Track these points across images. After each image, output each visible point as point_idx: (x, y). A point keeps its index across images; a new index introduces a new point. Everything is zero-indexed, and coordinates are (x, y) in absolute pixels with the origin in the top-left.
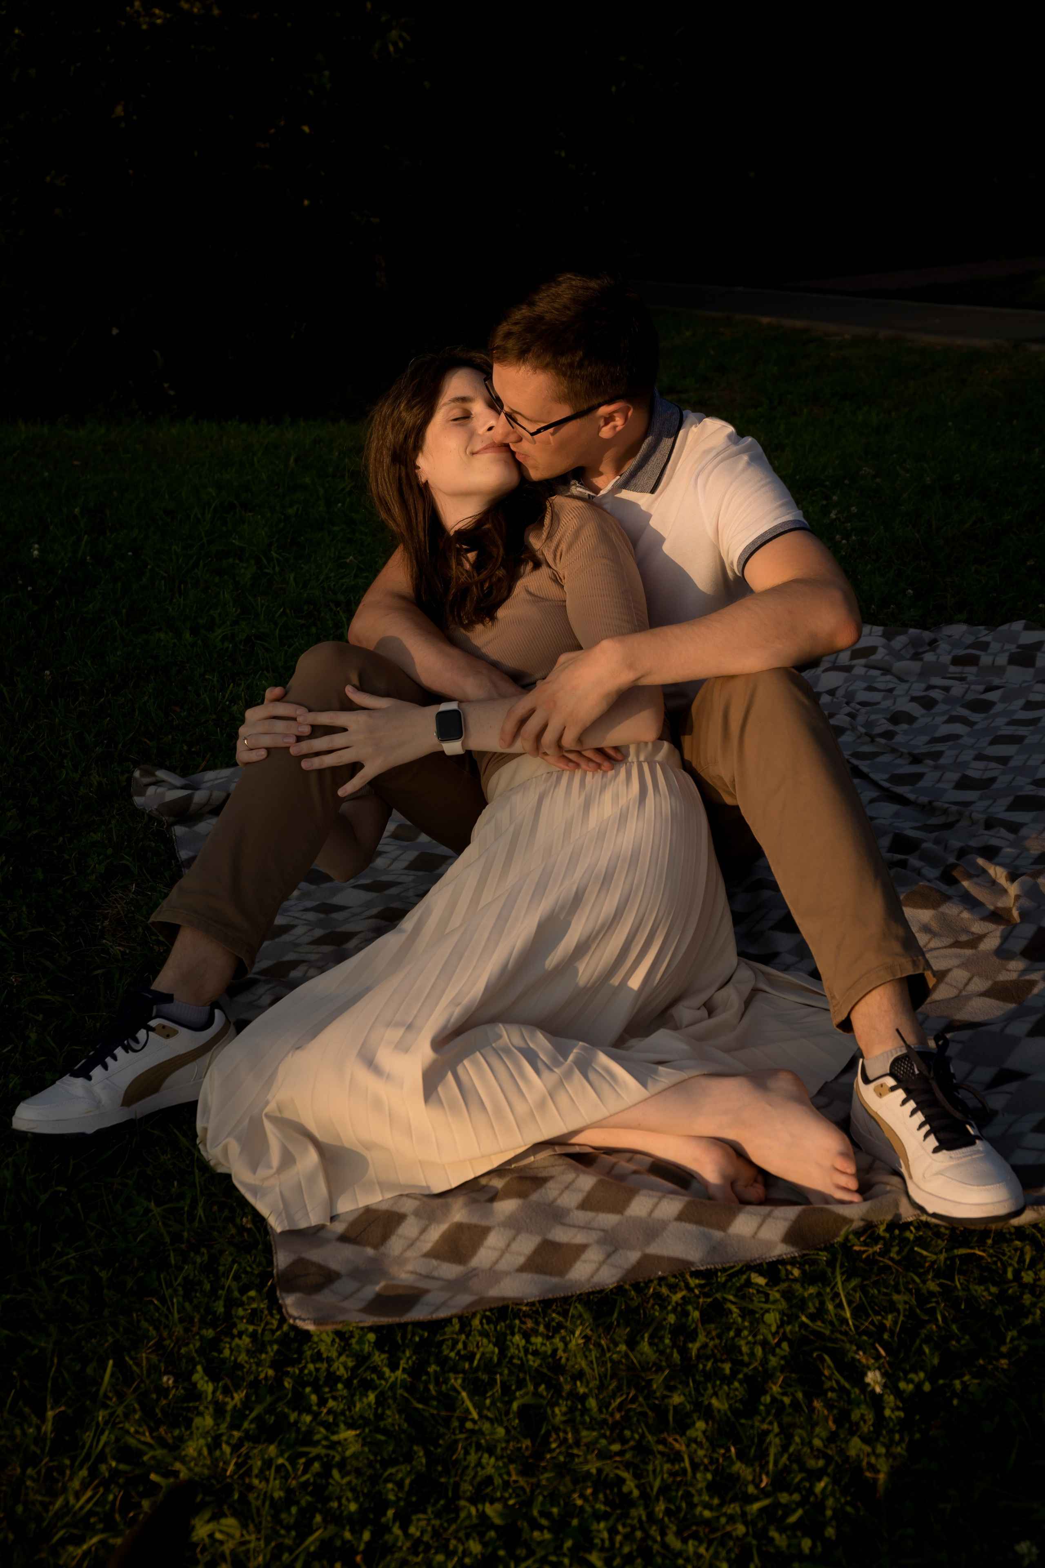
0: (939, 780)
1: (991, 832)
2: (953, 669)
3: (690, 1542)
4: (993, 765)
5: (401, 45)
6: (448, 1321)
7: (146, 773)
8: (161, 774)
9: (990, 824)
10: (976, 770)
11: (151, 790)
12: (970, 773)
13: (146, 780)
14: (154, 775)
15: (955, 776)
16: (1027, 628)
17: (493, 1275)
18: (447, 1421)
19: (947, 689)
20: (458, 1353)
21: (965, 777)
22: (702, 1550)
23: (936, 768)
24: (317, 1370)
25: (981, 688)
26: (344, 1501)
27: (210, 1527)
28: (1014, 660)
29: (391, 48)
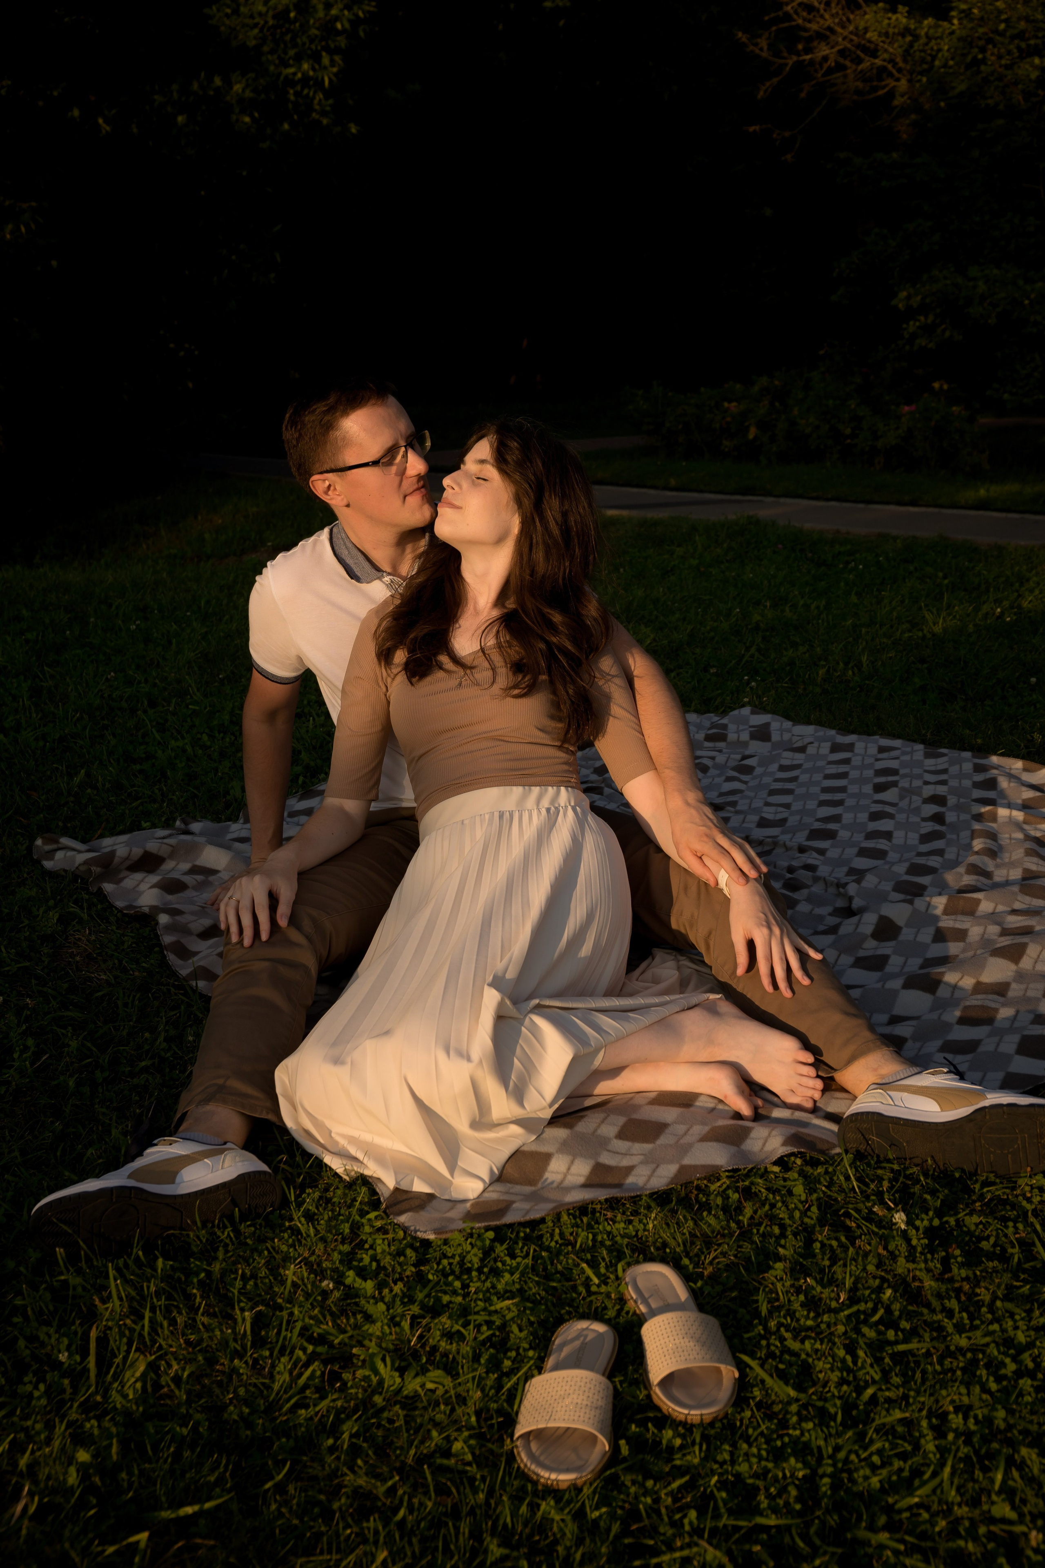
0: (743, 821)
1: (806, 855)
2: (707, 744)
3: (807, 1343)
4: (781, 809)
5: (33, 226)
6: (543, 1220)
7: (47, 841)
8: (65, 841)
9: (802, 850)
10: (769, 813)
11: (59, 855)
12: (765, 815)
13: (48, 848)
14: (57, 842)
15: (756, 818)
16: (753, 713)
17: (562, 1188)
18: (574, 1288)
19: (713, 758)
20: (557, 1242)
21: (762, 818)
22: (818, 1346)
23: (737, 812)
24: (450, 1264)
25: (739, 757)
26: (521, 1351)
27: (419, 1380)
28: (754, 736)
29: (23, 229)
